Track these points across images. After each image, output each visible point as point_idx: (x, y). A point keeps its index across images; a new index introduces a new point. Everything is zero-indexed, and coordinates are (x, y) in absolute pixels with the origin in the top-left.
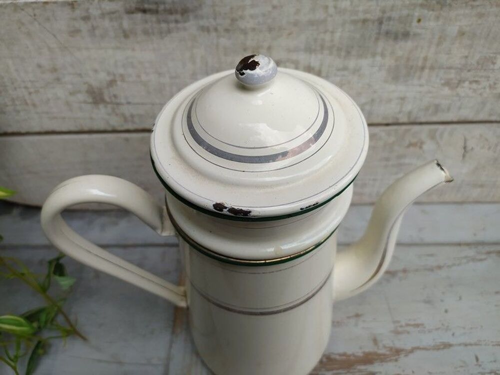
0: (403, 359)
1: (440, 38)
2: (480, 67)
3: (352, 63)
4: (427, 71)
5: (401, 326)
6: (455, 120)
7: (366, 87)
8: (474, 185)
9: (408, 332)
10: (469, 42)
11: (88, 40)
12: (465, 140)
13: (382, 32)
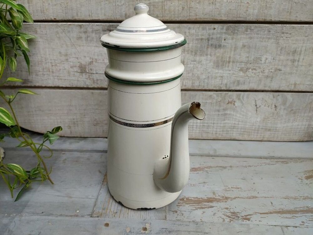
0: (229, 201)
1: (235, 47)
2: (255, 62)
3: (198, 58)
4: (231, 63)
5: (229, 188)
6: (248, 89)
7: (205, 70)
8: (265, 129)
9: (233, 191)
10: (248, 50)
11: (84, 42)
12: (255, 101)
13: (209, 44)
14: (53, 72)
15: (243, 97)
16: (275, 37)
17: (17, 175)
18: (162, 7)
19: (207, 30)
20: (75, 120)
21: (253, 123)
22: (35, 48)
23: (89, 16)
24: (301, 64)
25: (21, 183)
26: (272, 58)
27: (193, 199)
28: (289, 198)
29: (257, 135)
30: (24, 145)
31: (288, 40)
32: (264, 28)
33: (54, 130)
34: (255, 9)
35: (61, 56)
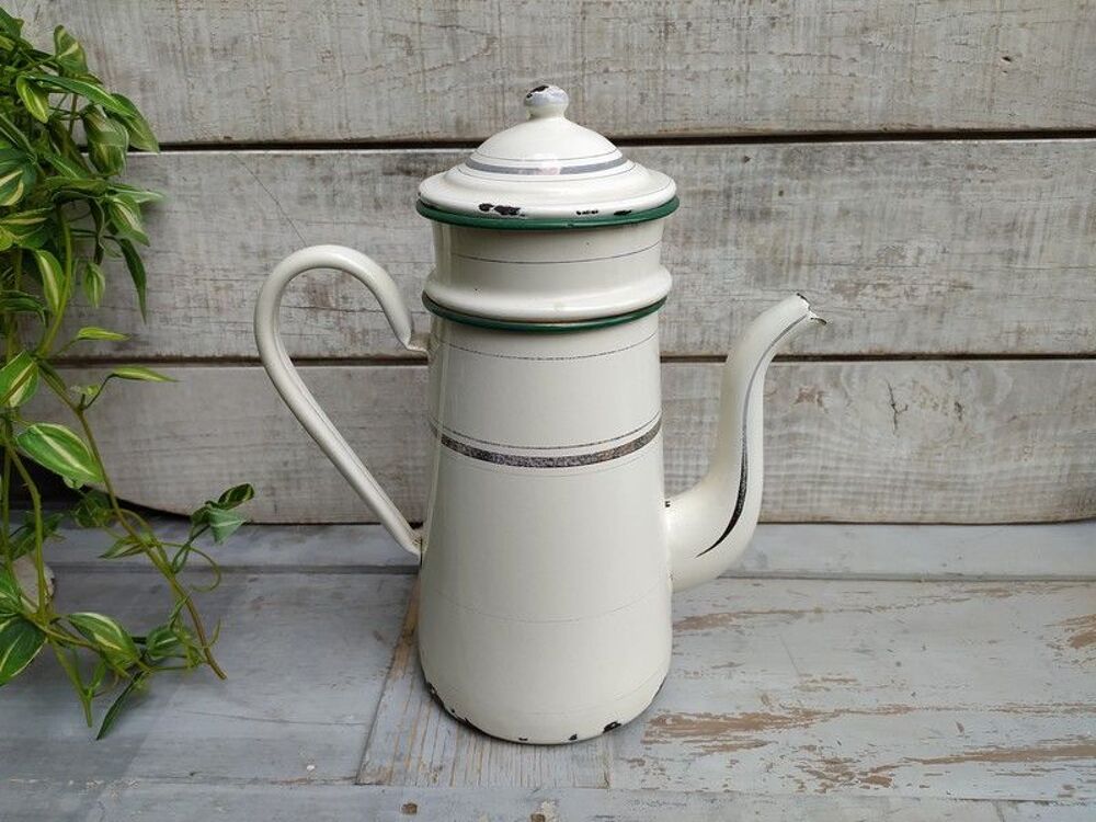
0: (817, 725)
1: (816, 218)
2: (882, 262)
3: (695, 255)
4: (804, 268)
5: (815, 681)
6: (865, 351)
7: (719, 292)
8: (928, 483)
9: (828, 690)
10: (858, 225)
11: (323, 209)
12: (891, 390)
13: (731, 208)
14: (219, 310)
15: (849, 377)
16: (945, 180)
17: (104, 649)
18: (576, 93)
19: (723, 162)
20: (291, 467)
21: (886, 465)
22: (160, 235)
23: (340, 126)
24: (1037, 267)
25: (117, 678)
26: (941, 248)
27: (695, 719)
28: (1019, 710)
29: (902, 506)
30: (124, 549)
31: (989, 189)
32: (908, 154)
33: (227, 498)
34: (877, 94)
35: (246, 257)
